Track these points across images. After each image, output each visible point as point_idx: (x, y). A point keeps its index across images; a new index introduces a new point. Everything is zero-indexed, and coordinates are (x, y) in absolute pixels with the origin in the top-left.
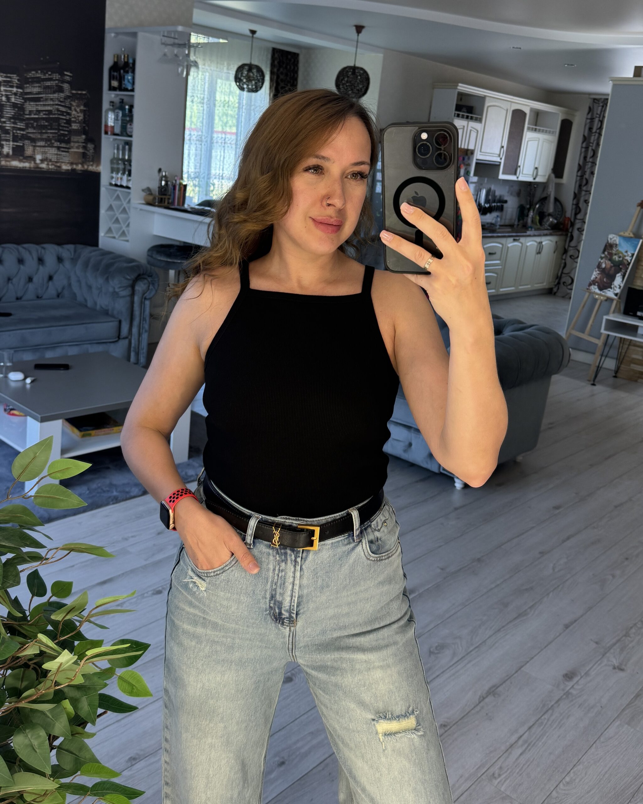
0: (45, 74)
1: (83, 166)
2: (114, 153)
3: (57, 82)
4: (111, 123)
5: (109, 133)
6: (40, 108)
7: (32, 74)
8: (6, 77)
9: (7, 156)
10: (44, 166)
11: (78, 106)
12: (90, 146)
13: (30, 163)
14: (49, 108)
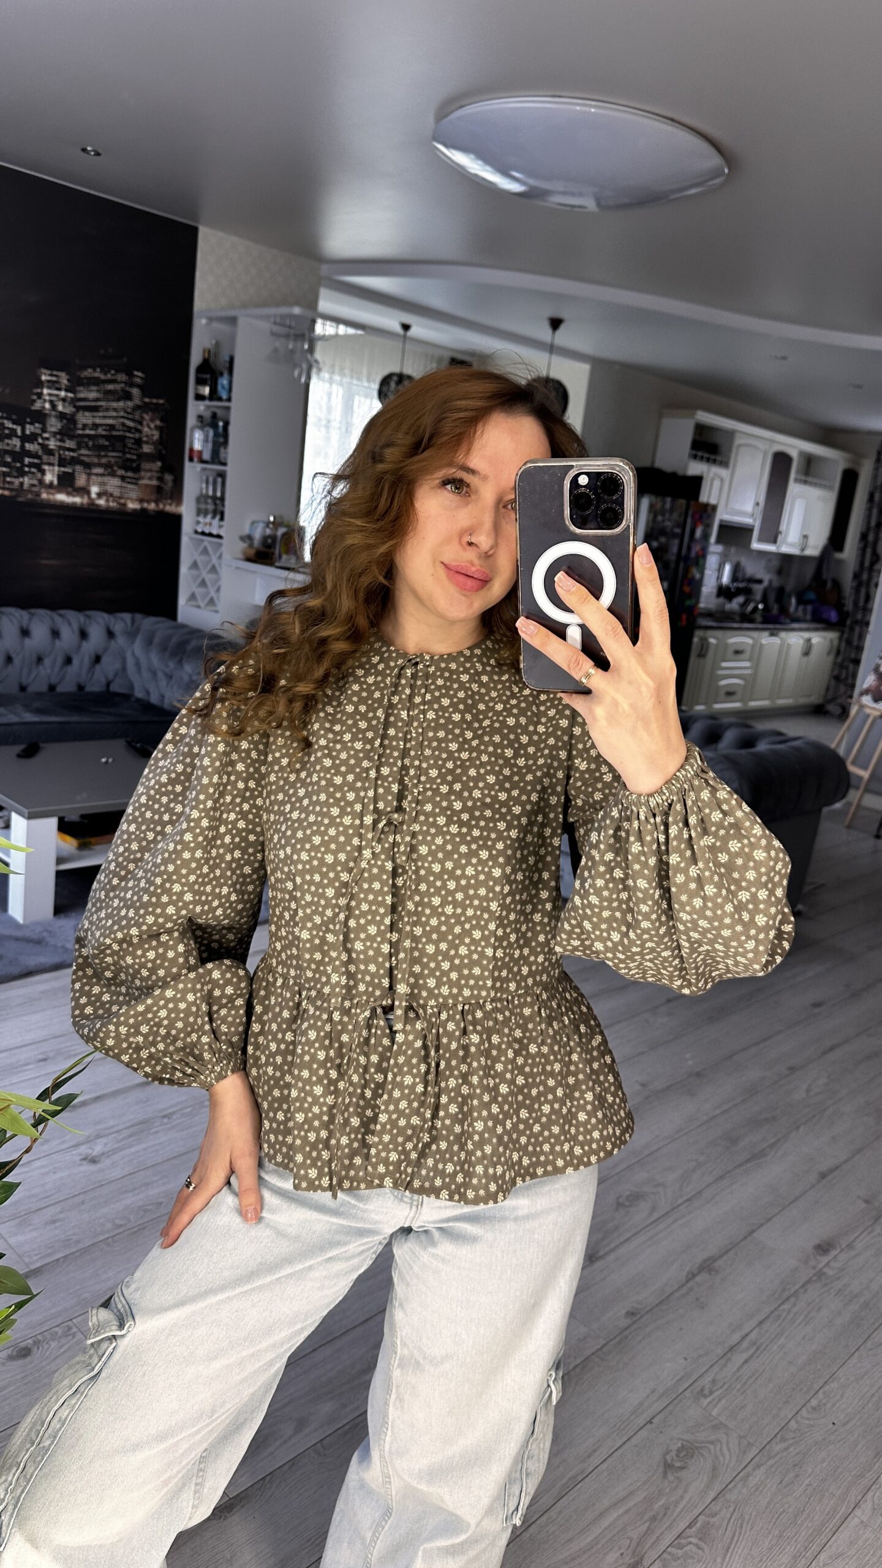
0: (106, 374)
1: (157, 505)
2: (201, 489)
3: (123, 385)
4: (197, 446)
5: (196, 459)
6: (98, 421)
7: (88, 373)
8: (51, 375)
9: (51, 486)
10: (102, 502)
11: (152, 420)
12: (168, 478)
13: (82, 497)
14: (110, 422)
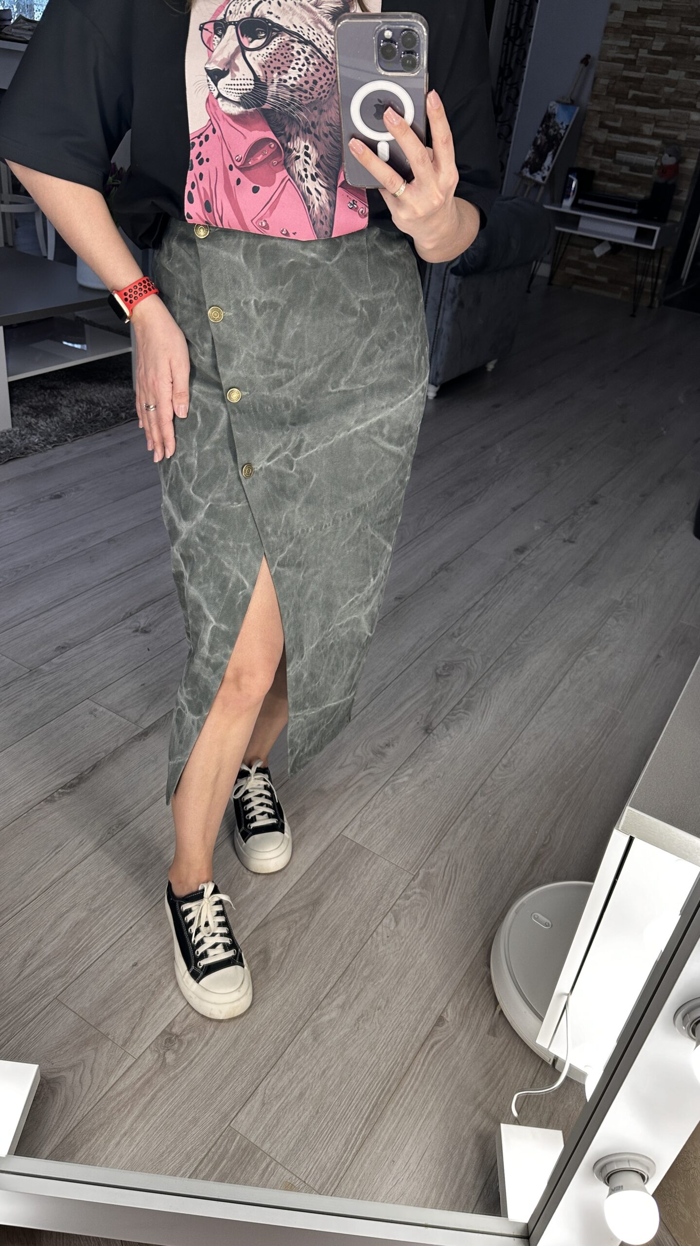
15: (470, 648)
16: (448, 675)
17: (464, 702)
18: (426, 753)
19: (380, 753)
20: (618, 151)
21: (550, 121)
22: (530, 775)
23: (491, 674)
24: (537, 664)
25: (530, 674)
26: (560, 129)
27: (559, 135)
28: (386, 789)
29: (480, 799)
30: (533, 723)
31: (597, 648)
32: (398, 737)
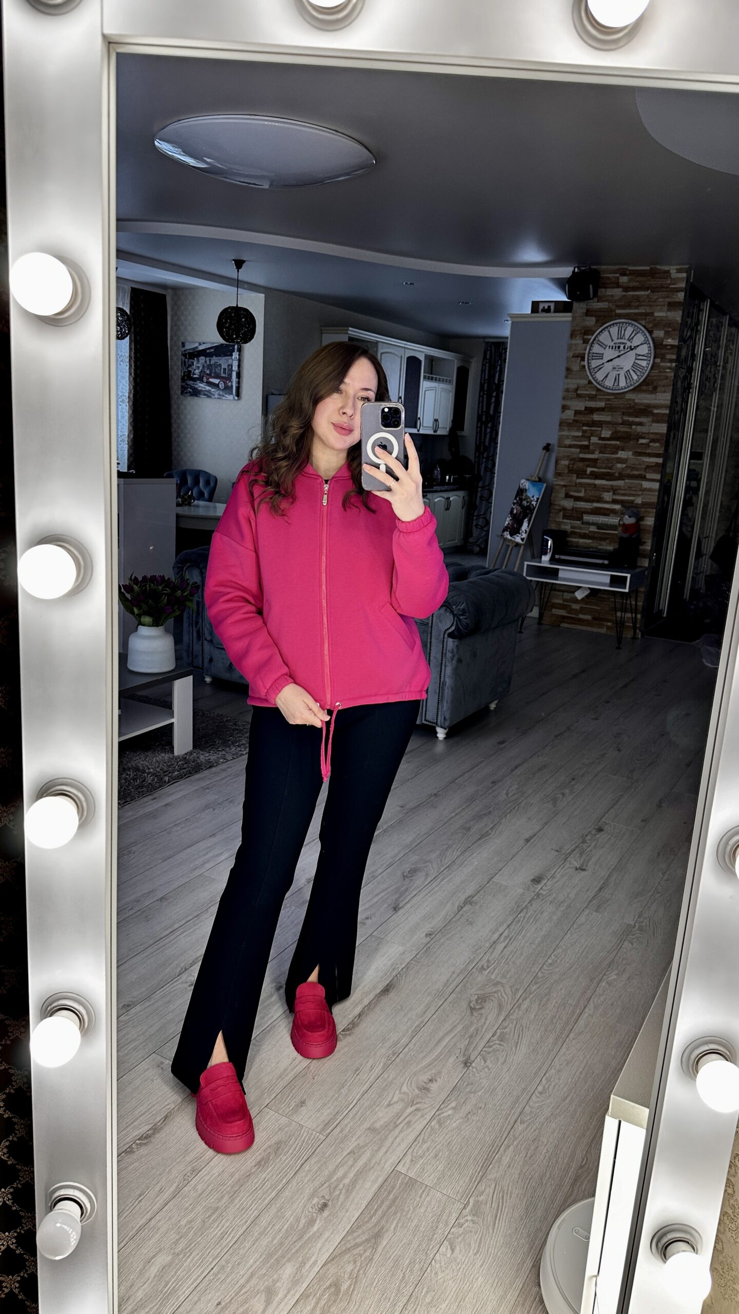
15: (498, 979)
16: (482, 1008)
17: (498, 1034)
18: (467, 1085)
19: (425, 1089)
20: (584, 515)
21: (522, 495)
22: (564, 1100)
23: (520, 1004)
24: (563, 991)
25: (556, 1002)
26: (532, 501)
27: (532, 506)
28: (433, 1123)
29: (520, 1127)
30: (564, 1050)
31: (616, 972)
32: (440, 1072)
